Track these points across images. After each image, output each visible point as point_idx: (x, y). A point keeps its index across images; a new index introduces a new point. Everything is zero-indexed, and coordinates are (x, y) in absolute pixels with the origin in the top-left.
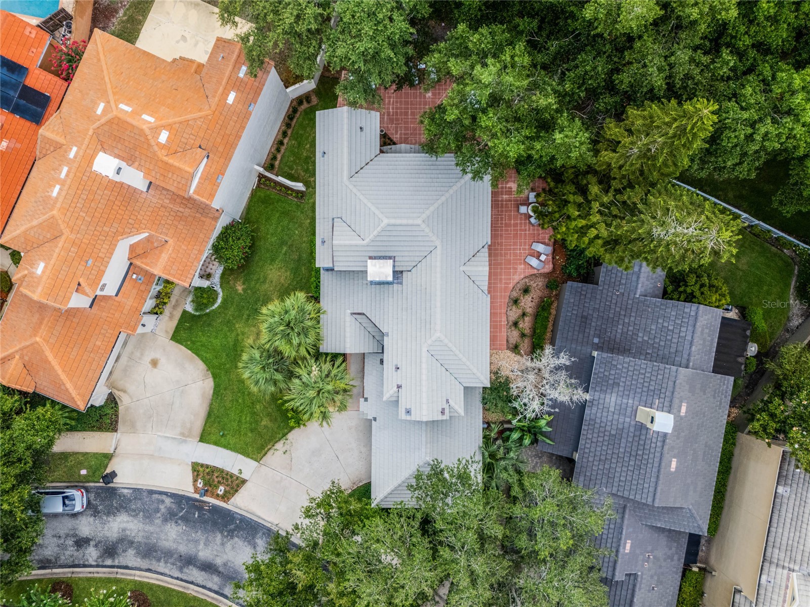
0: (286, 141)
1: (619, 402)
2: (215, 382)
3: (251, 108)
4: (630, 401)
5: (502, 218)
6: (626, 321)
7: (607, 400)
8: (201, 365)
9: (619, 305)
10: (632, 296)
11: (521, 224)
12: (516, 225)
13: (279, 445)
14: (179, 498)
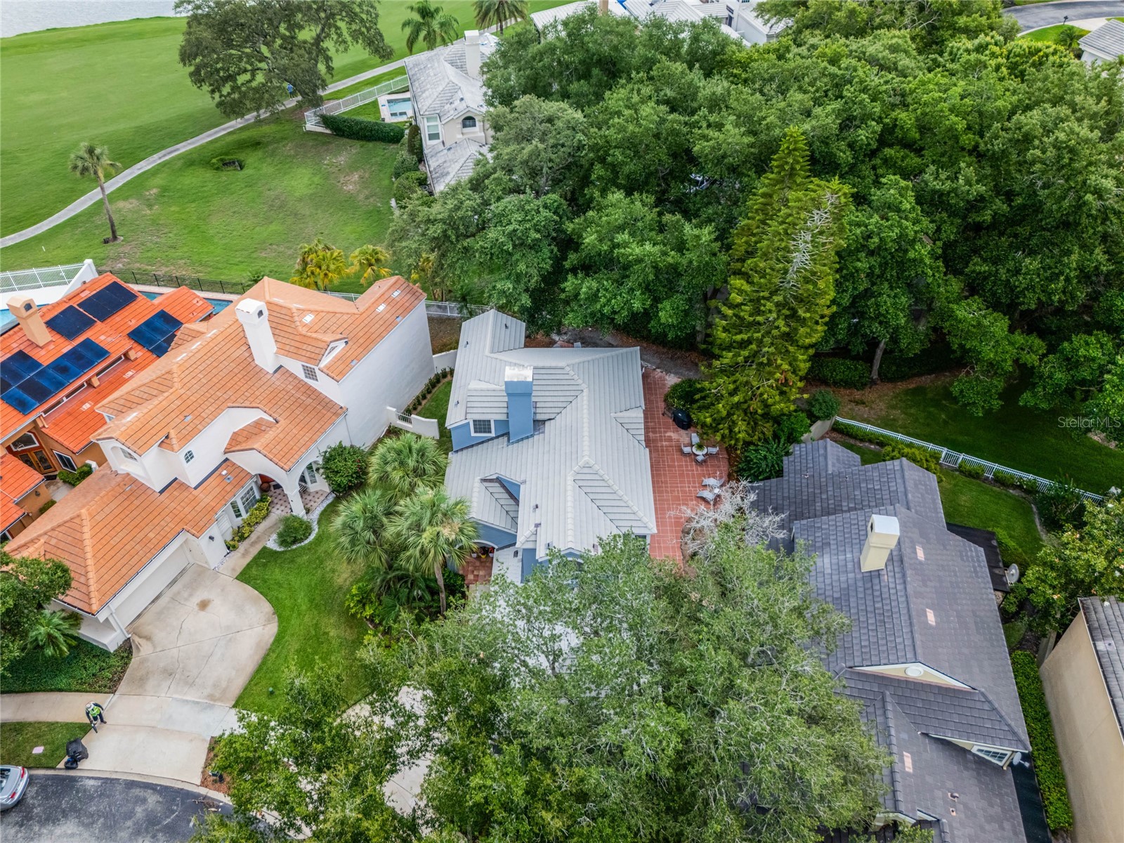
1: (834, 561)
3: (398, 320)
4: (849, 555)
5: (663, 461)
7: (819, 564)
8: (267, 607)
9: (810, 486)
10: (823, 474)
12: (679, 466)
14: (170, 794)
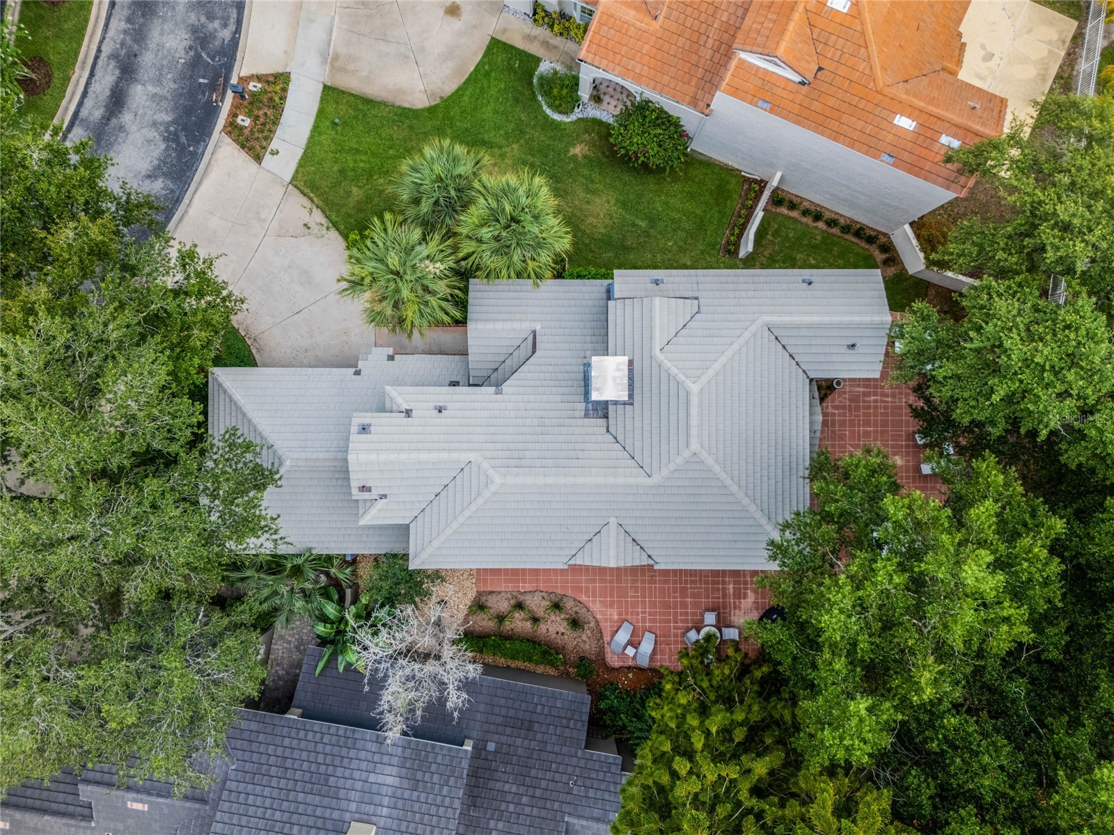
0: (821, 225)
1: (384, 790)
2: (422, 110)
3: (885, 157)
4: (385, 811)
5: (695, 582)
6: (525, 800)
7: (388, 770)
8: (450, 88)
9: (552, 786)
10: (566, 808)
11: (686, 614)
12: (684, 605)
13: (318, 216)
14: (230, 51)
